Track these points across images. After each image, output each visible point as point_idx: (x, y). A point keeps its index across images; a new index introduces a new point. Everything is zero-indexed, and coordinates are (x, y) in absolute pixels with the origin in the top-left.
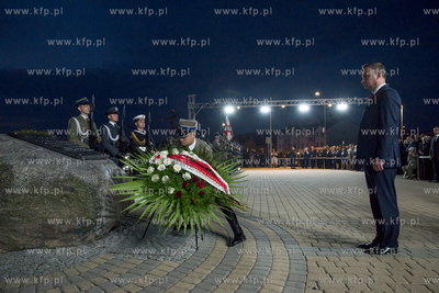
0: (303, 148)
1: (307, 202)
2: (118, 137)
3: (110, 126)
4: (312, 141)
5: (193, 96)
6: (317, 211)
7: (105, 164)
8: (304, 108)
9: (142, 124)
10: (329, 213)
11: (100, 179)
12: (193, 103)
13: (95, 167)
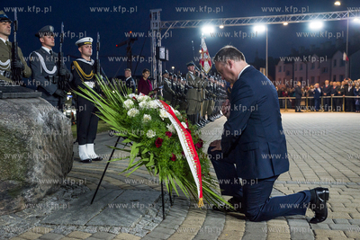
0: (313, 83)
1: (316, 157)
2: (55, 69)
3: (44, 54)
4: (326, 73)
5: (158, 11)
6: (331, 169)
7: (36, 105)
8: (316, 25)
9: (88, 50)
10: (348, 172)
11: (30, 125)
12: (158, 21)
13: (22, 109)
